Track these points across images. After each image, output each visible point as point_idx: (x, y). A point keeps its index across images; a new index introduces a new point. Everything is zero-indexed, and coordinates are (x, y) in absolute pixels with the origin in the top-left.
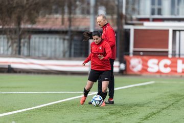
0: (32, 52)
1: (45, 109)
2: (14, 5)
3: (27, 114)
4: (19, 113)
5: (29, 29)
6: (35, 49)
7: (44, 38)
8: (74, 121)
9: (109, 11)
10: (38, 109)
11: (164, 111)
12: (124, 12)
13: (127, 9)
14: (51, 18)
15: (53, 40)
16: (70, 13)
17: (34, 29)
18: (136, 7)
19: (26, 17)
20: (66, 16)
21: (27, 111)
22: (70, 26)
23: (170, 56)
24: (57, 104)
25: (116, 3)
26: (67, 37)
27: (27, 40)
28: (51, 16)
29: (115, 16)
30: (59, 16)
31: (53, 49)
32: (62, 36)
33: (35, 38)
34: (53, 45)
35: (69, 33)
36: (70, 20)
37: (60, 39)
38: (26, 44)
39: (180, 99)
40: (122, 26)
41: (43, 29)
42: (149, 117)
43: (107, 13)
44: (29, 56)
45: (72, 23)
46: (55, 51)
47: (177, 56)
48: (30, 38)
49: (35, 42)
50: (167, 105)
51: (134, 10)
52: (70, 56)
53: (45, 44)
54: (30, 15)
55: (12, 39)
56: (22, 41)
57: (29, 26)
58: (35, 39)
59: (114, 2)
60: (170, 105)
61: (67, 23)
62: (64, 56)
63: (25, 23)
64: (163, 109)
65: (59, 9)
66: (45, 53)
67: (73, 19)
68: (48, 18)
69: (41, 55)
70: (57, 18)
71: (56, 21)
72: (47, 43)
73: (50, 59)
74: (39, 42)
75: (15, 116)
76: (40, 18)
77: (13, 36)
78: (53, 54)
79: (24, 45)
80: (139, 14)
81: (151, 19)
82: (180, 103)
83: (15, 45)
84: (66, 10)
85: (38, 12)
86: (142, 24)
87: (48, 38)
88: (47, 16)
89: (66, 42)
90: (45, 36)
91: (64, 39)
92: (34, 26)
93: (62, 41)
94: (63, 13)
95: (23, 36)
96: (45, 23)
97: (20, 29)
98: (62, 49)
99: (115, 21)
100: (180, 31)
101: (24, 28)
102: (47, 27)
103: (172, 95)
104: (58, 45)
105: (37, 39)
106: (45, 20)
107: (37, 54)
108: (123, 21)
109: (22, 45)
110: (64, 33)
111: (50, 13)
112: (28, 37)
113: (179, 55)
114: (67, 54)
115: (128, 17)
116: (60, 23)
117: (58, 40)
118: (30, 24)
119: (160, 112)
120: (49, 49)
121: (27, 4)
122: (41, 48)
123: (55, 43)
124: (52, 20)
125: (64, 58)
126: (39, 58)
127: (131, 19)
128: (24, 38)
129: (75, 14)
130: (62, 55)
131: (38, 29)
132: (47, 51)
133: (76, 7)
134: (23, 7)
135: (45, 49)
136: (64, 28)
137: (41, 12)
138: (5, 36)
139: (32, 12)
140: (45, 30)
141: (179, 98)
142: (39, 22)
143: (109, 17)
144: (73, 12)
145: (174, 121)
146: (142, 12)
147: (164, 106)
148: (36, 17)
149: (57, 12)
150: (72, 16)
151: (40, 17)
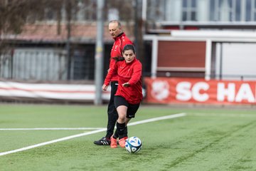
0: (16, 72)
1: (33, 152)
3: (7, 159)
5: (11, 40)
6: (19, 69)
7: (32, 53)
8: (72, 168)
9: (124, 15)
10: (23, 151)
12: (144, 16)
13: (148, 13)
14: (42, 26)
15: (45, 55)
16: (69, 18)
17: (18, 41)
18: (161, 9)
19: (7, 24)
20: (64, 23)
21: (7, 156)
22: (69, 36)
24: (50, 145)
25: (134, 4)
26: (65, 52)
27: (8, 56)
28: (43, 23)
29: (132, 23)
30: (53, 23)
31: (45, 68)
32: (58, 51)
33: (20, 53)
34: (45, 62)
35: (68, 46)
36: (69, 28)
37: (55, 54)
38: (7, 62)
39: (222, 138)
41: (31, 41)
43: (122, 18)
44: (11, 79)
45: (72, 33)
46: (48, 71)
47: (218, 78)
48: (12, 54)
49: (19, 60)
51: (158, 14)
52: (69, 78)
53: (34, 62)
54: (13, 21)
56: (2, 57)
57: (12, 37)
58: (20, 55)
59: (130, 2)
60: (206, 147)
61: (64, 32)
62: (60, 78)
63: (6, 33)
64: (197, 152)
65: (54, 12)
66: (33, 74)
67: (73, 27)
68: (38, 26)
69: (27, 77)
70: (50, 26)
71: (49, 29)
72: (37, 60)
73: (40, 82)
74: (25, 59)
76: (27, 26)
78: (45, 75)
79: (4, 63)
80: (165, 19)
81: (181, 27)
84: (64, 14)
85: (24, 17)
86: (169, 34)
87: (37, 53)
88: (37, 22)
89: (63, 59)
90: (34, 50)
91: (60, 55)
92: (19, 37)
93: (57, 57)
94: (59, 19)
95: (3, 51)
96: (34, 32)
98: (57, 68)
99: (132, 29)
100: (221, 43)
101: (5, 40)
102: (37, 37)
104: (51, 63)
105: (23, 55)
106: (33, 28)
107: (22, 75)
108: (143, 29)
109: (1, 63)
110: (61, 45)
111: (41, 19)
112: (9, 51)
113: (221, 76)
114: (65, 76)
115: (150, 23)
116: (55, 33)
117: (52, 56)
118: (13, 34)
120: (39, 69)
121: (9, 5)
122: (28, 68)
123: (48, 60)
124: (44, 27)
125: (60, 80)
126: (25, 81)
127: (154, 27)
128: (5, 54)
129: (76, 19)
130: (57, 77)
131: (25, 41)
132: (36, 72)
133: (77, 9)
134: (3, 10)
135: (34, 68)
136: (59, 39)
137: (28, 17)
139: (17, 17)
140: (34, 41)
142: (26, 30)
143: (124, 24)
144: (73, 16)
145: (212, 169)
146: (169, 17)
148: (22, 24)
149: (50, 17)
150: (72, 22)
151: (27, 24)
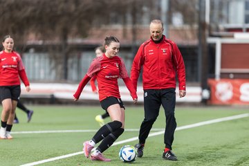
2: (59, 13)
3: (75, 160)
4: (64, 159)
9: (188, 19)
12: (207, 19)
13: (211, 16)
14: (108, 30)
16: (134, 22)
18: (224, 12)
19: (74, 29)
20: (129, 27)
21: (75, 157)
22: (134, 39)
24: (117, 146)
25: (197, 7)
26: (130, 55)
27: (75, 59)
28: (108, 27)
29: (196, 26)
30: (119, 27)
32: (124, 54)
35: (133, 50)
36: (134, 32)
38: (75, 66)
40: (205, 39)
42: (242, 162)
43: (185, 22)
45: (137, 36)
48: (79, 57)
51: (221, 17)
54: (80, 25)
55: (55, 58)
56: (70, 61)
57: (79, 41)
58: (87, 58)
59: (194, 6)
61: (130, 36)
67: (138, 31)
68: (104, 30)
70: (116, 30)
71: (115, 33)
75: (60, 163)
76: (94, 31)
77: (58, 55)
79: (72, 67)
80: (228, 22)
81: (244, 30)
83: (60, 67)
84: (129, 18)
85: (90, 22)
86: (232, 37)
88: (104, 27)
89: (129, 62)
91: (126, 58)
92: (86, 41)
94: (125, 23)
95: (71, 55)
96: (99, 36)
97: (66, 45)
99: (195, 33)
105: (90, 59)
106: (99, 32)
108: (207, 32)
109: (69, 66)
111: (107, 23)
112: (77, 55)
115: (213, 26)
116: (121, 37)
118: (80, 38)
121: (76, 10)
124: (110, 32)
127: (218, 29)
128: (73, 57)
129: (141, 23)
131: (91, 45)
133: (142, 13)
134: (70, 15)
136: (125, 43)
137: (95, 21)
138: (47, 55)
139: (83, 21)
142: (92, 35)
143: (187, 27)
144: (138, 21)
146: (231, 20)
149: (116, 21)
150: (137, 26)
151: (94, 28)
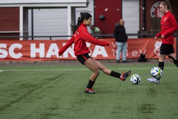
11: (14, 105)
23: (21, 39)
39: (34, 90)
47: (30, 39)
50: (18, 97)
60: (21, 98)
64: (13, 102)
82: (33, 94)
100: (32, 8)
103: (23, 85)
113: (33, 37)
119: (9, 106)
141: (31, 88)
145: (26, 117)
147: (14, 99)
